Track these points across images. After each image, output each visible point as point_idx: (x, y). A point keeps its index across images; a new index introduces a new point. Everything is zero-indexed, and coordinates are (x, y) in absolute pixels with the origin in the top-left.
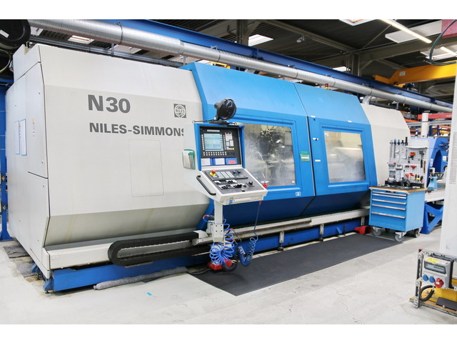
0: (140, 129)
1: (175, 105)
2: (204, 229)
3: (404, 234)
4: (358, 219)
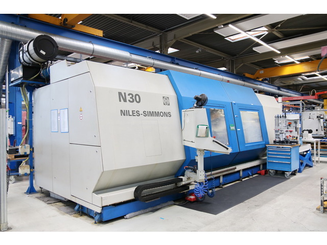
0: (147, 113)
1: (163, 97)
2: (183, 175)
3: (290, 173)
4: (259, 166)
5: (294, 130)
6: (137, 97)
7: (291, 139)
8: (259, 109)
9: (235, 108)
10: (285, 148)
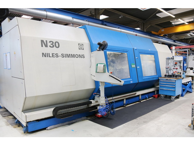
0: (64, 55)
1: (79, 44)
3: (175, 97)
4: (154, 92)
5: (179, 68)
6: (57, 44)
7: (176, 74)
8: (155, 54)
9: (136, 52)
10: (171, 80)
